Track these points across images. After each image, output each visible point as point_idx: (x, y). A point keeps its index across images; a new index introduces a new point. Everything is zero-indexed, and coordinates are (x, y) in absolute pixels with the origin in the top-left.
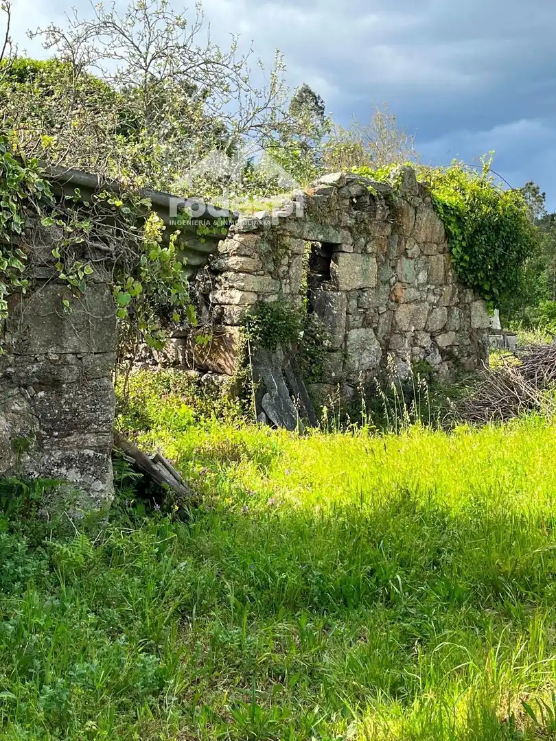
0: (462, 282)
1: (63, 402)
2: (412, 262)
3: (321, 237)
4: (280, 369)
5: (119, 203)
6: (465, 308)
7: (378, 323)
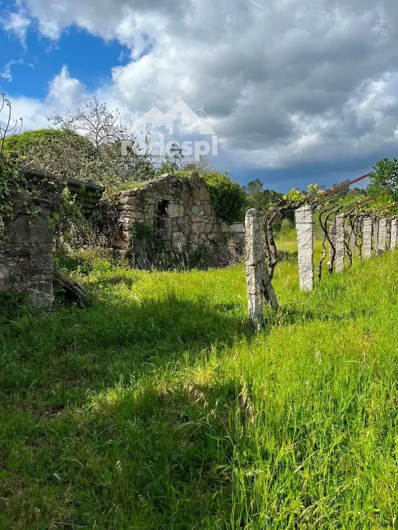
0: (217, 215)
1: (31, 262)
2: (198, 208)
3: (161, 198)
4: (144, 247)
5: (53, 183)
6: (219, 225)
7: (185, 230)
